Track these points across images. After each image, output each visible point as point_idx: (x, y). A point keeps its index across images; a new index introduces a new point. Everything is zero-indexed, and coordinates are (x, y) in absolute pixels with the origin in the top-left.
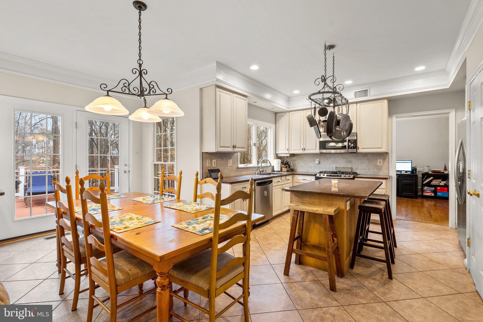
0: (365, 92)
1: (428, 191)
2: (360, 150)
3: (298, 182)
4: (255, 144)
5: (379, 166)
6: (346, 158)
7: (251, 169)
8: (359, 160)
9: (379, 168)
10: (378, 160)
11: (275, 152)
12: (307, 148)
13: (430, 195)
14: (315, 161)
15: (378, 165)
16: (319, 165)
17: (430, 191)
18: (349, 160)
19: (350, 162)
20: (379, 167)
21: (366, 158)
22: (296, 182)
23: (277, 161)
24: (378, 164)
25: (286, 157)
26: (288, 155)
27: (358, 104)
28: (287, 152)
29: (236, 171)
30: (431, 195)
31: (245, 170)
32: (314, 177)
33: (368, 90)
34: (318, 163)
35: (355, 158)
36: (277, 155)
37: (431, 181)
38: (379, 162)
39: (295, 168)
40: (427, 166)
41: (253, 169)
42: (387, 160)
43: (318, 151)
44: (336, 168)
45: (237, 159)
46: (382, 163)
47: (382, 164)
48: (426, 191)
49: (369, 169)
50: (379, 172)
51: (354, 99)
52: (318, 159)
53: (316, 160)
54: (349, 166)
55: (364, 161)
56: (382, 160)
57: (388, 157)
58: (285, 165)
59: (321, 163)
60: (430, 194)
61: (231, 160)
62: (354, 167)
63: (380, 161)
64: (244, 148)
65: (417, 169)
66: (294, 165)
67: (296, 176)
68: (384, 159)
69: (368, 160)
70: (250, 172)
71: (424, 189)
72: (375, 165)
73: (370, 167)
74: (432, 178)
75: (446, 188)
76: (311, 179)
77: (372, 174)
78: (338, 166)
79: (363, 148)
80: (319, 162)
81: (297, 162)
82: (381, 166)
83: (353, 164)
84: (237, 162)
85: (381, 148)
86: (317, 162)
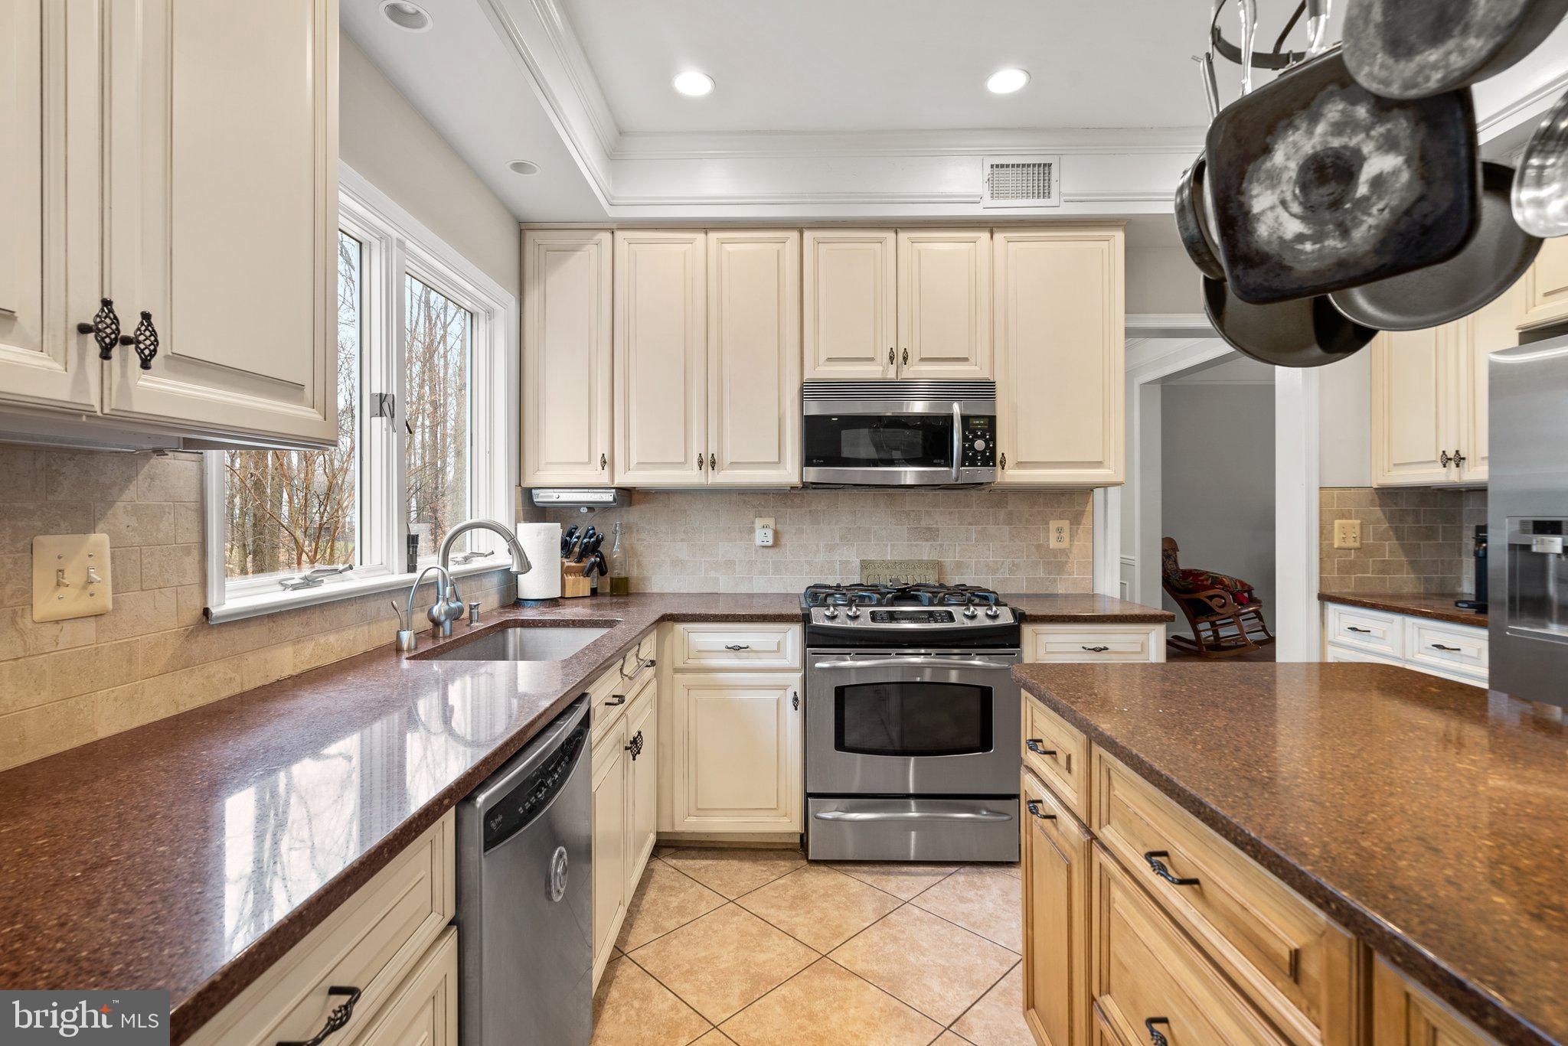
0: (1041, 175)
2: (1011, 475)
3: (692, 663)
4: (382, 398)
5: (1055, 553)
6: (913, 515)
7: (351, 613)
8: (970, 524)
9: (1056, 562)
10: (1053, 525)
11: (514, 481)
12: (728, 457)
14: (752, 530)
15: (1051, 546)
16: (771, 551)
18: (923, 524)
19: (931, 534)
20: (1056, 557)
21: (1002, 514)
22: (677, 670)
23: (542, 537)
24: (1053, 544)
25: (584, 510)
26: (608, 497)
27: (999, 236)
28: (603, 478)
29: (183, 663)
31: (291, 627)
32: (793, 635)
33: (1050, 165)
34: (770, 543)
35: (951, 513)
36: (528, 493)
38: (1056, 534)
39: (634, 573)
41: (372, 606)
42: (1086, 521)
43: (789, 471)
44: (865, 565)
45: (190, 521)
46: (1066, 535)
47: (1065, 544)
49: (1014, 568)
50: (1055, 580)
51: (988, 201)
52: (771, 522)
53: (759, 523)
54: (925, 552)
55: (992, 528)
56: (1065, 524)
57: (1089, 507)
58: (579, 560)
59: (784, 541)
61: (100, 540)
62: (948, 560)
63: (1059, 530)
64: (290, 389)
66: (629, 552)
67: (680, 627)
68: (1076, 519)
69: (1009, 520)
70: (349, 634)
72: (1038, 547)
73: (1018, 558)
76: (779, 643)
77: (1024, 591)
78: (872, 557)
79: (1020, 465)
80: (777, 535)
81: (644, 535)
82: (1063, 551)
83: (941, 545)
85: (1098, 464)
86: (762, 535)
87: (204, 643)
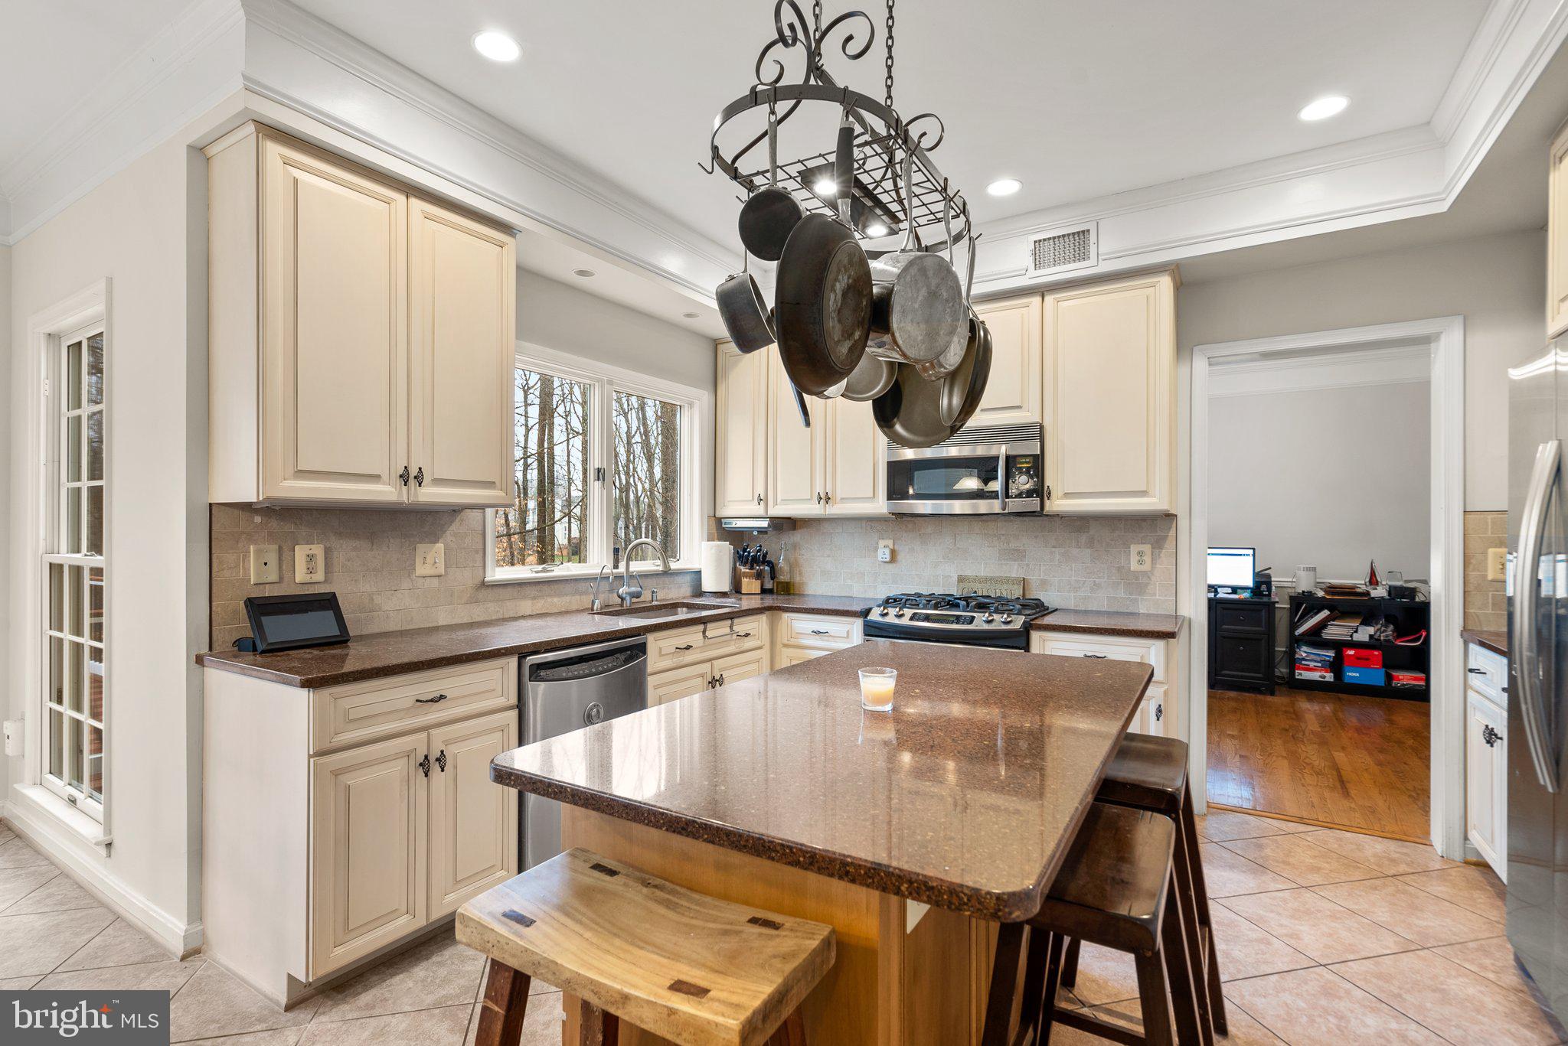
0: (1078, 242)
1: (1312, 664)
2: (1057, 504)
3: (793, 642)
4: (599, 470)
5: (1136, 575)
6: (1003, 538)
7: (568, 587)
8: (1054, 547)
9: (1137, 583)
10: (1134, 549)
11: (708, 511)
12: (839, 495)
13: (1321, 677)
14: (876, 549)
15: (1132, 569)
16: (891, 565)
17: (1320, 665)
18: (1012, 545)
19: (1019, 555)
20: (1137, 578)
21: (1084, 538)
22: (785, 646)
23: (713, 551)
24: (1134, 566)
25: (755, 533)
26: (764, 524)
27: (1049, 299)
28: (759, 510)
29: (474, 601)
30: (1324, 677)
31: (532, 591)
32: (858, 624)
33: (1088, 231)
34: (888, 560)
35: (1036, 537)
36: (719, 521)
37: (1323, 625)
38: (1137, 557)
39: (797, 579)
40: (1308, 569)
41: (582, 586)
42: (1169, 545)
43: (881, 505)
44: (961, 579)
45: (479, 539)
46: (1147, 558)
47: (1147, 567)
48: (1303, 662)
49: (1096, 586)
50: (1136, 600)
51: (1032, 272)
52: (890, 543)
53: (882, 543)
54: (1015, 571)
55: (1075, 551)
56: (1147, 548)
57: (1172, 532)
58: (752, 568)
59: (900, 557)
60: (1318, 674)
61: (440, 546)
62: (1033, 578)
63: (1140, 554)
64: (490, 485)
65: (1273, 579)
66: (793, 566)
67: (786, 616)
68: (1158, 544)
69: (1091, 544)
70: (568, 599)
71: (1297, 656)
72: (1119, 569)
73: (1099, 578)
74: (1325, 613)
75: (1376, 653)
76: (848, 632)
77: (1105, 609)
78: (968, 573)
79: (1067, 495)
80: (893, 553)
81: (803, 552)
82: (1144, 573)
83: (1028, 565)
84: (479, 557)
85: (1143, 493)
86: (884, 554)
87: (483, 593)
